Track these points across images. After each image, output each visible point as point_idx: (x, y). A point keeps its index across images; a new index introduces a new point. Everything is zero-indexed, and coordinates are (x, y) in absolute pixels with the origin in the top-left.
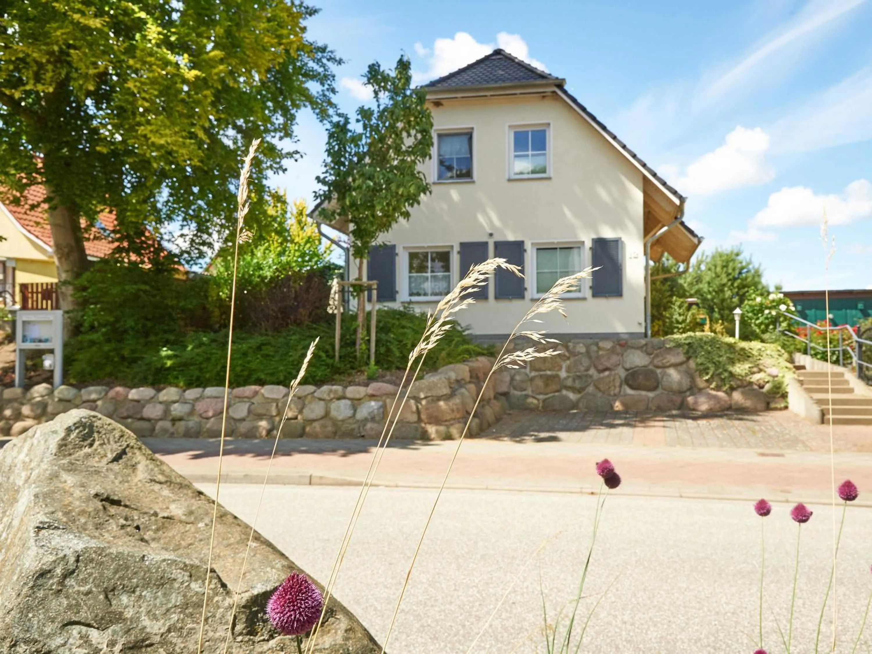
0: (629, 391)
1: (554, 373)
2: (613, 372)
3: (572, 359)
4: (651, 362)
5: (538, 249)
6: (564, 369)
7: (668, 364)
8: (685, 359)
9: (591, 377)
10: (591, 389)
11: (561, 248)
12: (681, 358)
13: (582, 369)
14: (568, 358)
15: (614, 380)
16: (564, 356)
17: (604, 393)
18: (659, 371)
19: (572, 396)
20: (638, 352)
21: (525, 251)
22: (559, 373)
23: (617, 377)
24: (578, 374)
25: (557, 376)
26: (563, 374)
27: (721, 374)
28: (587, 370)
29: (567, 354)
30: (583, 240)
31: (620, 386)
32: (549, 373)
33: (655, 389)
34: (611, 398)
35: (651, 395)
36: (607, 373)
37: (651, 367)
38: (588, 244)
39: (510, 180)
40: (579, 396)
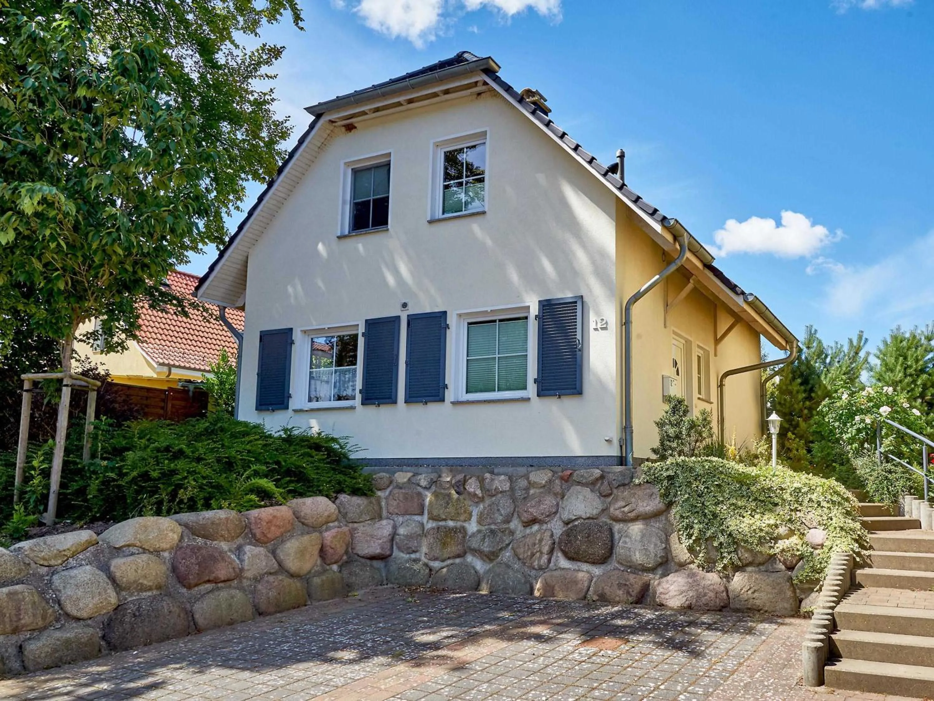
0: (564, 563)
1: (459, 524)
2: (544, 527)
3: (488, 502)
4: (603, 511)
5: (469, 324)
6: (474, 519)
7: (632, 515)
8: (661, 506)
9: (512, 533)
10: (507, 554)
11: (500, 321)
12: (655, 504)
13: (500, 519)
14: (482, 499)
15: (541, 540)
16: (475, 495)
17: (524, 564)
18: (617, 527)
19: (479, 565)
20: (587, 491)
21: (447, 327)
22: (466, 525)
23: (548, 534)
24: (493, 527)
25: (463, 530)
26: (472, 527)
27: (713, 537)
28: (507, 521)
29: (479, 492)
30: (527, 304)
31: (551, 552)
32: (451, 524)
33: (603, 560)
34: (533, 573)
35: (597, 571)
36: (536, 527)
37: (604, 519)
38: (534, 310)
39: (430, 222)
40: (488, 566)
